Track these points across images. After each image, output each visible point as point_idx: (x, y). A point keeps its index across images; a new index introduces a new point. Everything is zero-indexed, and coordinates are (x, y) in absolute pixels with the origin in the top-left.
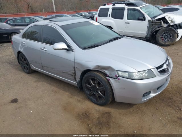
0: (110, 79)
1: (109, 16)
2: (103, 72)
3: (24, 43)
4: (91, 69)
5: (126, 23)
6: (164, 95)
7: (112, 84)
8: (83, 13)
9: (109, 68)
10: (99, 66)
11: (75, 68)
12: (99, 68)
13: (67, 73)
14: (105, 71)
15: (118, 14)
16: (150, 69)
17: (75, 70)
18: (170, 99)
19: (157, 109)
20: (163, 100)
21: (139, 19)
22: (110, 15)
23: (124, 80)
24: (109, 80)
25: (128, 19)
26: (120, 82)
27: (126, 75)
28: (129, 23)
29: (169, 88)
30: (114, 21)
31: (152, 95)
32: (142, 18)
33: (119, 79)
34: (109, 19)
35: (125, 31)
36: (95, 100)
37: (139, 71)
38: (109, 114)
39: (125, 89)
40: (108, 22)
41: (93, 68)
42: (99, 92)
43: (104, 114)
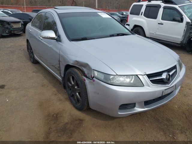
0: (86, 78)
1: (141, 15)
2: (82, 69)
3: (30, 30)
4: (70, 64)
5: (159, 24)
6: (164, 114)
7: (87, 85)
8: (124, 12)
9: (86, 65)
10: (77, 62)
11: (59, 61)
12: (78, 64)
13: (54, 66)
14: (83, 69)
15: (151, 13)
16: (137, 75)
17: (59, 64)
18: (169, 120)
19: (142, 130)
20: (159, 120)
21: (174, 20)
22: (142, 13)
23: (98, 83)
24: (85, 80)
25: (162, 19)
26: (94, 85)
27: (102, 77)
28: (163, 24)
29: (176, 107)
30: (146, 20)
31: (138, 109)
32: (179, 19)
33: (94, 81)
34: (140, 18)
35: (156, 33)
36: (74, 102)
37: (118, 74)
38: (81, 122)
39: (98, 94)
40: (139, 21)
41: (72, 63)
42: (77, 94)
43: (76, 120)
